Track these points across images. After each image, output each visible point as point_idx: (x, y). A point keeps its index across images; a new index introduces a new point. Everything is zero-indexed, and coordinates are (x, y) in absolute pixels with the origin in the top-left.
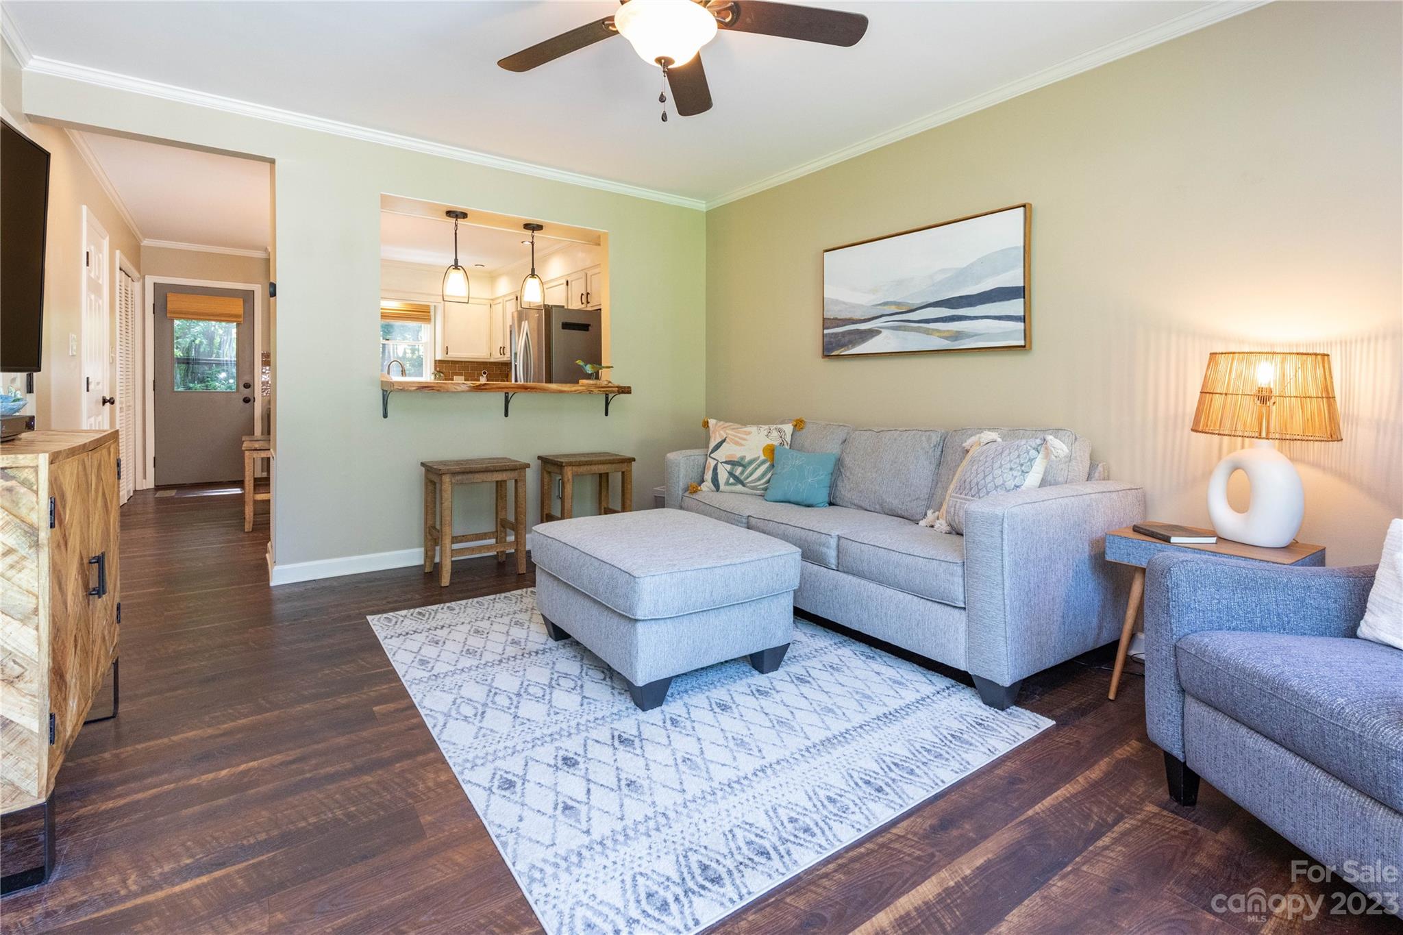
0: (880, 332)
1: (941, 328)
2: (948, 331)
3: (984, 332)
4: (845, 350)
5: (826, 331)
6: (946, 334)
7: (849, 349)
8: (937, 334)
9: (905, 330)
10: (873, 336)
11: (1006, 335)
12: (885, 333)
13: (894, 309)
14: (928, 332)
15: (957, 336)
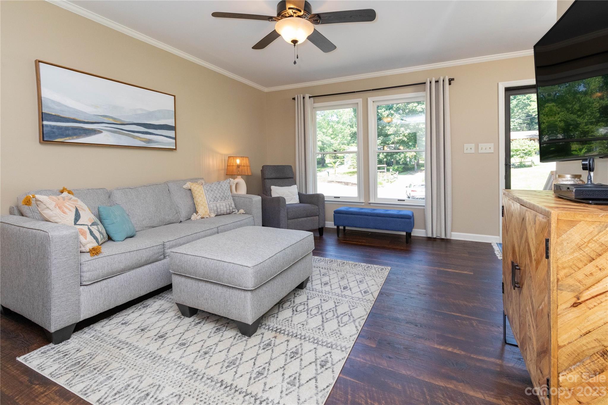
0: (102, 132)
1: (141, 137)
2: (144, 138)
3: (160, 141)
4: (70, 139)
5: (45, 123)
6: (143, 140)
7: (73, 139)
8: (139, 139)
9: (120, 134)
10: (95, 134)
11: (169, 144)
12: (105, 133)
13: (111, 121)
14: (134, 137)
15: (149, 141)
